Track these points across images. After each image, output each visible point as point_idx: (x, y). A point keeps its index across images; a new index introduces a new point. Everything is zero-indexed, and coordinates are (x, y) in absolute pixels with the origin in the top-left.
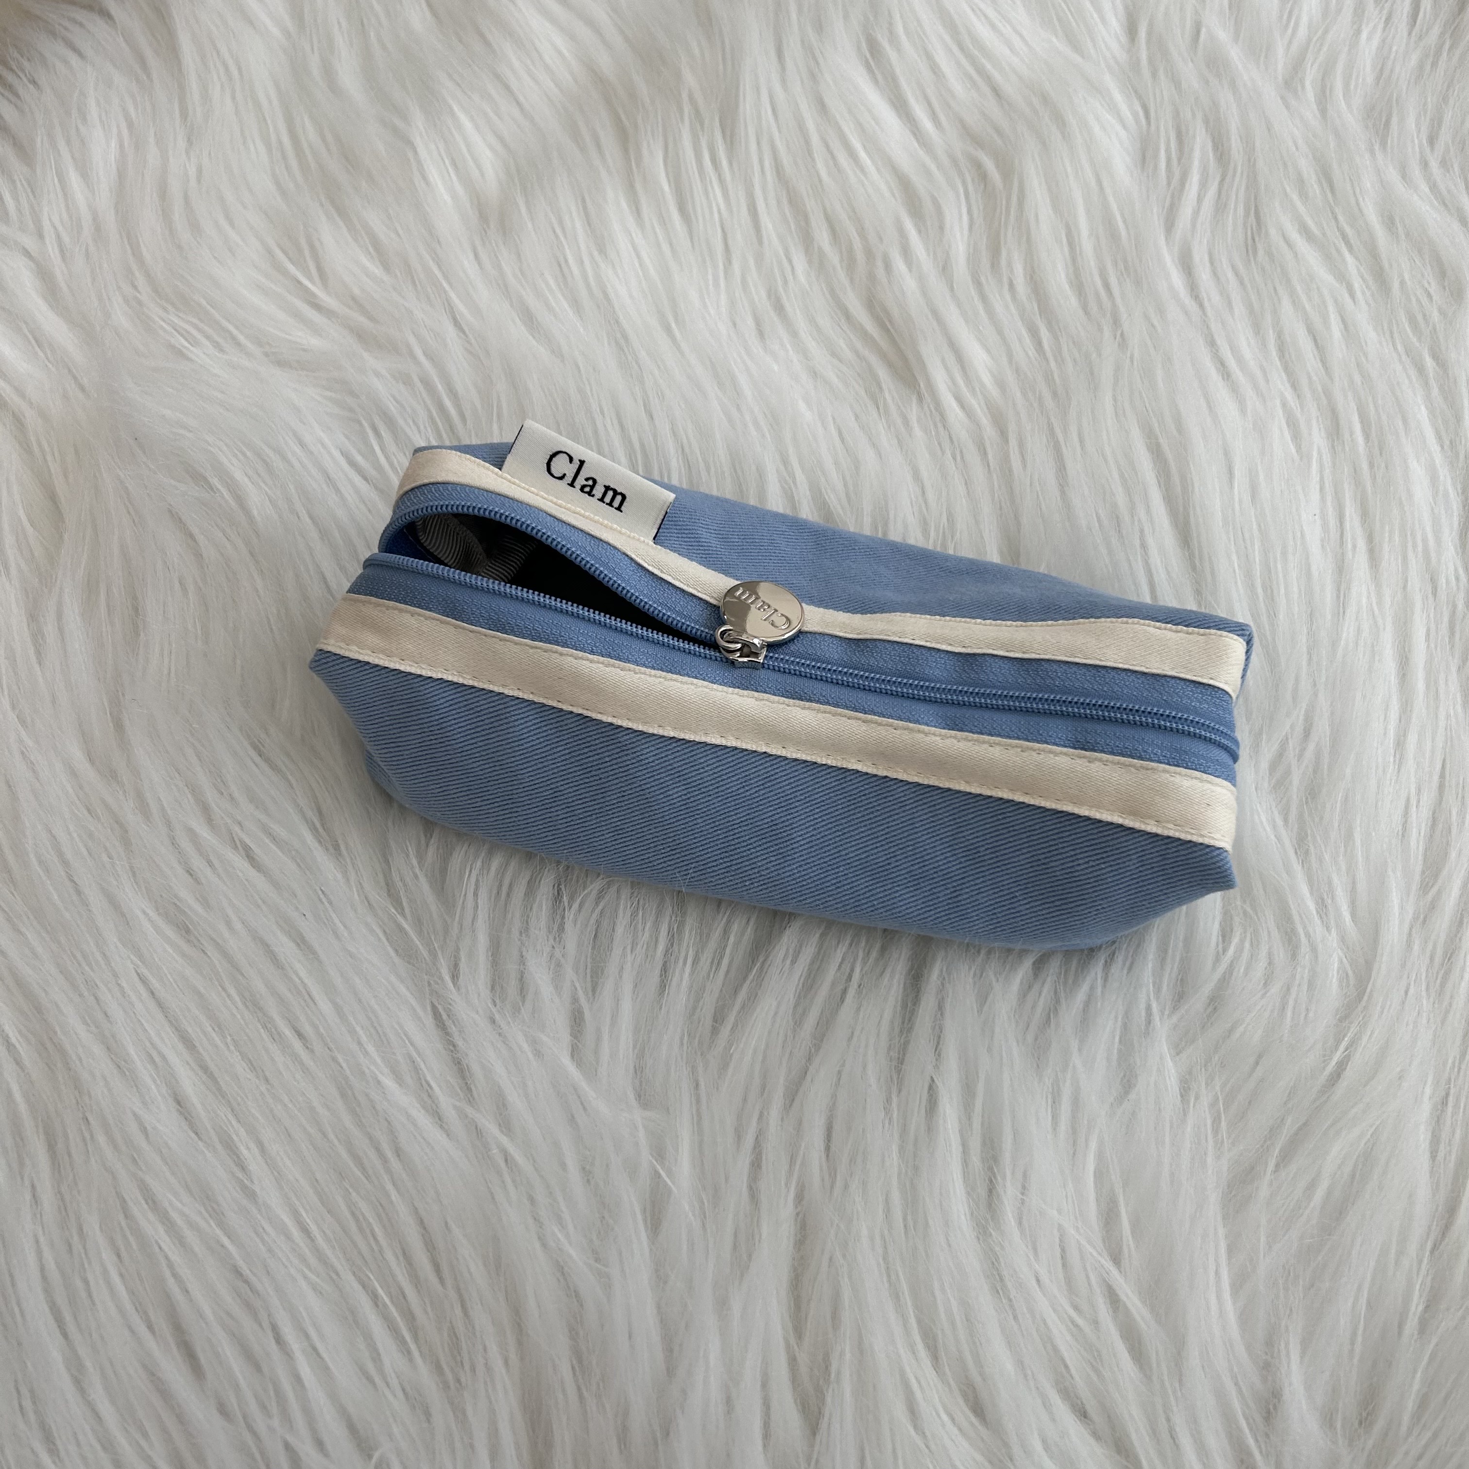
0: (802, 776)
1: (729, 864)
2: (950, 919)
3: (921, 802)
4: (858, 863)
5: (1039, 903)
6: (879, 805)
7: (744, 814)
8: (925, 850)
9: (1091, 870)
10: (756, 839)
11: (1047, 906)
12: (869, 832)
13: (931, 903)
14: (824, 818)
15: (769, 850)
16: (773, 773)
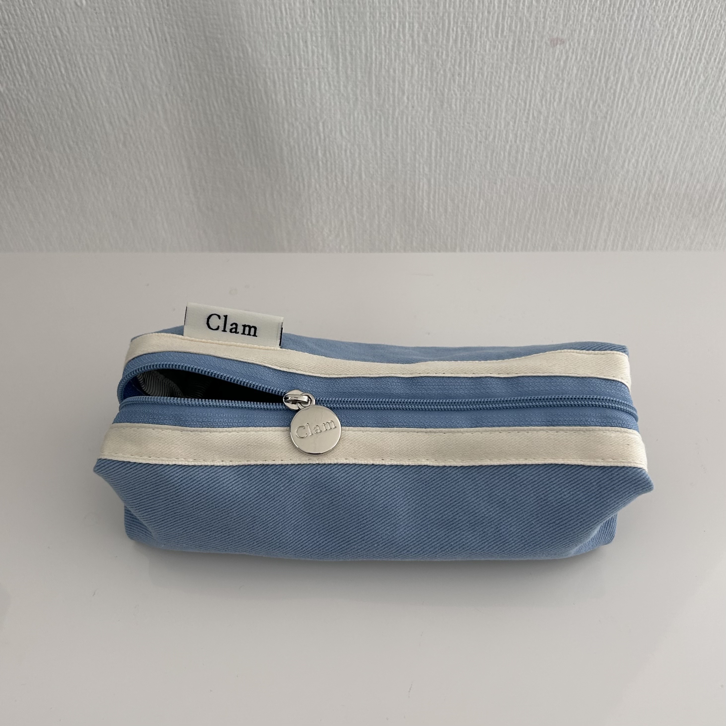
0: (396, 475)
1: (363, 536)
2: (497, 545)
3: (467, 478)
4: (438, 521)
5: (547, 524)
6: (443, 484)
7: (367, 504)
8: (475, 507)
9: (572, 497)
10: (376, 518)
11: (551, 525)
12: (441, 502)
13: (485, 538)
14: (413, 498)
15: (385, 523)
16: (379, 475)
